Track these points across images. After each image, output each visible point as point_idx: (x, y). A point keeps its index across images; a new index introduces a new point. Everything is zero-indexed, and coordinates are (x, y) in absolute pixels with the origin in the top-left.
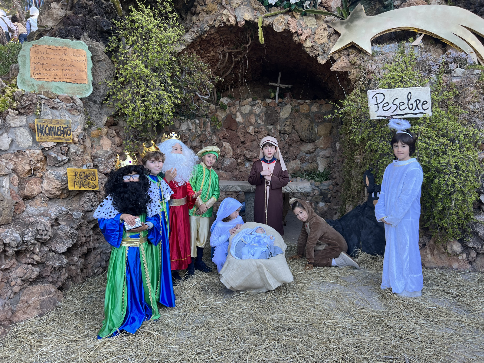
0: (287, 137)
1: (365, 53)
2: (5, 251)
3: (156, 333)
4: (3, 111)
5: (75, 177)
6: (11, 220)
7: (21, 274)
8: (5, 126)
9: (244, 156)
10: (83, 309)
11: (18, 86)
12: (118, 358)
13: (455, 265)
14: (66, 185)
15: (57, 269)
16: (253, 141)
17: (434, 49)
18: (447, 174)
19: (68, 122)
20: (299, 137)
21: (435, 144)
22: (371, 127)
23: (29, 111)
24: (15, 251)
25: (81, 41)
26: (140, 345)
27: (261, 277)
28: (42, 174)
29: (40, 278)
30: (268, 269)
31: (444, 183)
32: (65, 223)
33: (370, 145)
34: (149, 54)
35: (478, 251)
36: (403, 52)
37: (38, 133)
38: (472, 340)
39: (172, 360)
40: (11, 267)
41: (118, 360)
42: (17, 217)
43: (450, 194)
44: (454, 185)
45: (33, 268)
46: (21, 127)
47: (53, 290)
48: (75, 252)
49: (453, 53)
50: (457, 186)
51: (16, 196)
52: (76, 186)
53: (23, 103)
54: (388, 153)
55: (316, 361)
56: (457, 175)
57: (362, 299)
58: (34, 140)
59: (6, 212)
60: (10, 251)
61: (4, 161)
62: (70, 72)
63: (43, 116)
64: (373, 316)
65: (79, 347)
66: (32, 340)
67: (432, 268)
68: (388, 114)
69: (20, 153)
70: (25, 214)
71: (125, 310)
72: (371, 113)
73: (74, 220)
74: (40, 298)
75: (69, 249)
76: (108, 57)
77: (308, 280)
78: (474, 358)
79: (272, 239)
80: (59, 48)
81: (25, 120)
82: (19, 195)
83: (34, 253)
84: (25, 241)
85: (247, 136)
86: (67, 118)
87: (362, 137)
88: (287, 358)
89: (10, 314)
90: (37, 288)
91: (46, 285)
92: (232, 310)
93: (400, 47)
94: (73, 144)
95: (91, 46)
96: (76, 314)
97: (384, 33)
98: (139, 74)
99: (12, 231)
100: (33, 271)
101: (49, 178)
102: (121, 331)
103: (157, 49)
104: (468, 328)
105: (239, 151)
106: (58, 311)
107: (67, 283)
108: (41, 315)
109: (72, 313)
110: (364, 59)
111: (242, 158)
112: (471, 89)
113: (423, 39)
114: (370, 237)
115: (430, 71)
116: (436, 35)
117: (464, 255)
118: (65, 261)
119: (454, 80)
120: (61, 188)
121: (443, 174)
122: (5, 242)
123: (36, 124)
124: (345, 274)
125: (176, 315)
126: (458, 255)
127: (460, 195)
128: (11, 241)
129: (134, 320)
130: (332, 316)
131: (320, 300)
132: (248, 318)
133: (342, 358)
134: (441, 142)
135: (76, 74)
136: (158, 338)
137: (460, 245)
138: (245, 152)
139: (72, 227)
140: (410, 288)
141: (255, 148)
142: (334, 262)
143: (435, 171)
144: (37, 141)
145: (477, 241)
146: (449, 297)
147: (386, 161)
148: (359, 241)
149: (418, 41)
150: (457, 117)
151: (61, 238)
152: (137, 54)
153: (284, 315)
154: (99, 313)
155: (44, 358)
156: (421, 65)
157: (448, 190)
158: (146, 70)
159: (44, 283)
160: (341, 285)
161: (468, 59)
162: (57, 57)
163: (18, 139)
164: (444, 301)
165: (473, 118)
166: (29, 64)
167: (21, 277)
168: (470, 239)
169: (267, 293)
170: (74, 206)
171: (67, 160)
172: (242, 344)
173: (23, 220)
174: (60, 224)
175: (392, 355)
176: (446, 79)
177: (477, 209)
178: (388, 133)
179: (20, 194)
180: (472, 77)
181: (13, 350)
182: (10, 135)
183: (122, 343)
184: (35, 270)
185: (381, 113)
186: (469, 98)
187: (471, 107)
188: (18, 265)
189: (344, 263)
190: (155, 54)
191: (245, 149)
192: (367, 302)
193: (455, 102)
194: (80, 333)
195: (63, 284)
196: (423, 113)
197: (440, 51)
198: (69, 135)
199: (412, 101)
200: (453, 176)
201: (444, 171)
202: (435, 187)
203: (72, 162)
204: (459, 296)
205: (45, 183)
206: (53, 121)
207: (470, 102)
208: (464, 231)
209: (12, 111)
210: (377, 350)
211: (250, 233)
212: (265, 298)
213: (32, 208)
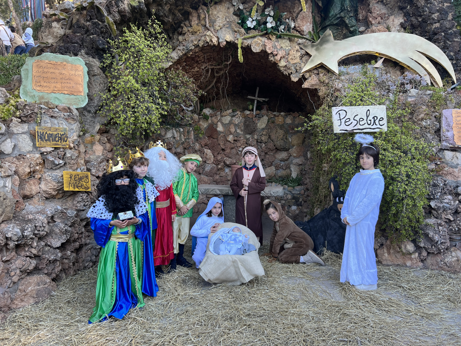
0: (264, 145)
1: (333, 73)
2: (6, 244)
3: (141, 319)
4: (7, 119)
5: (70, 179)
6: (12, 217)
7: (20, 265)
8: (8, 133)
9: (224, 162)
10: (75, 298)
11: (21, 96)
12: (107, 340)
13: (409, 263)
14: (62, 186)
15: (52, 262)
16: (232, 148)
17: (393, 71)
18: (400, 182)
19: (65, 130)
20: (275, 146)
21: (390, 155)
22: (335, 139)
23: (30, 119)
24: (16, 244)
25: (78, 57)
26: (127, 329)
27: (236, 271)
28: (40, 176)
29: (37, 270)
30: (242, 263)
31: (396, 190)
32: (60, 221)
33: (335, 156)
34: (140, 71)
35: (428, 251)
36: (366, 73)
37: (38, 139)
38: (417, 327)
39: (155, 341)
40: (11, 259)
41: (107, 341)
42: (17, 214)
43: (403, 199)
44: (405, 192)
45: (31, 260)
46: (23, 133)
47: (48, 280)
48: (68, 247)
49: (409, 75)
50: (407, 192)
51: (17, 195)
52: (71, 187)
53: (25, 112)
54: (350, 163)
55: (281, 343)
56: (409, 183)
57: (325, 292)
58: (34, 145)
59: (9, 209)
60: (12, 245)
61: (7, 164)
62: (68, 85)
63: (43, 124)
64: (333, 306)
65: (72, 331)
66: (29, 324)
67: (388, 265)
68: (349, 128)
69: (21, 157)
70: (24, 212)
71: (114, 299)
72: (334, 127)
73: (68, 218)
74: (36, 288)
75: (63, 244)
76: (102, 72)
77: (278, 274)
78: (417, 341)
79: (247, 238)
80: (59, 63)
81: (27, 127)
82: (19, 194)
83: (32, 247)
84: (25, 236)
85: (227, 144)
86: (64, 126)
87: (327, 148)
88: (256, 340)
89: (9, 301)
90: (34, 279)
91: (41, 276)
92: (209, 300)
93: (364, 69)
94: (69, 149)
95: (87, 62)
96: (69, 302)
97: (349, 56)
98: (131, 88)
99: (13, 227)
100: (30, 263)
101: (47, 180)
102: (110, 317)
103: (147, 66)
104: (415, 316)
105: (219, 158)
106: (52, 300)
107: (60, 275)
108: (37, 303)
109: (66, 301)
110: (331, 78)
111: (222, 164)
112: (424, 107)
113: (383, 62)
114: (335, 237)
115: (389, 91)
116: (395, 59)
117: (417, 254)
118: (60, 255)
119: (409, 100)
120: (57, 189)
121: (396, 182)
122: (7, 236)
123: (36, 131)
124: (311, 270)
125: (159, 304)
126: (411, 254)
127: (410, 200)
128: (12, 235)
129: (121, 307)
130: (298, 306)
131: (288, 292)
132: (223, 307)
133: (304, 340)
134: (396, 154)
135: (73, 87)
136: (143, 323)
137: (413, 245)
138: (225, 158)
139: (66, 224)
140: (367, 281)
141: (234, 155)
142: (302, 259)
143: (390, 179)
144: (37, 146)
145: (428, 242)
146: (400, 290)
147: (348, 169)
148: (325, 240)
149: (379, 64)
150: (411, 132)
151: (56, 234)
152: (129, 70)
153: (255, 304)
154: (89, 302)
155: (40, 340)
156: (380, 85)
157: (400, 196)
158: (137, 85)
159: (40, 274)
160: (307, 279)
161: (422, 81)
162: (57, 71)
163: (20, 145)
164: (396, 293)
165: (425, 133)
166: (31, 77)
167: (20, 269)
168: (421, 240)
169: (241, 285)
170: (68, 205)
171: (63, 164)
172: (217, 328)
173: (23, 217)
174: (55, 222)
175: (347, 338)
176: (402, 98)
177: (428, 213)
178: (350, 145)
179: (21, 194)
180: (425, 97)
181: (13, 332)
182: (13, 140)
183: (111, 327)
184: (32, 262)
185: (344, 127)
186: (422, 116)
187: (424, 123)
188: (17, 257)
189: (311, 260)
190: (145, 71)
191: (225, 156)
192: (329, 294)
193: (410, 118)
194: (72, 318)
195: (57, 276)
196: (379, 128)
197: (399, 73)
198: (66, 141)
199: (370, 118)
200: (404, 184)
201: (397, 179)
202: (390, 193)
203: (68, 166)
204: (409, 289)
205: (43, 184)
206: (52, 128)
207: (422, 119)
208: (416, 233)
209: (16, 119)
210: (334, 334)
211: (227, 232)
212: (239, 290)
213: (31, 206)
